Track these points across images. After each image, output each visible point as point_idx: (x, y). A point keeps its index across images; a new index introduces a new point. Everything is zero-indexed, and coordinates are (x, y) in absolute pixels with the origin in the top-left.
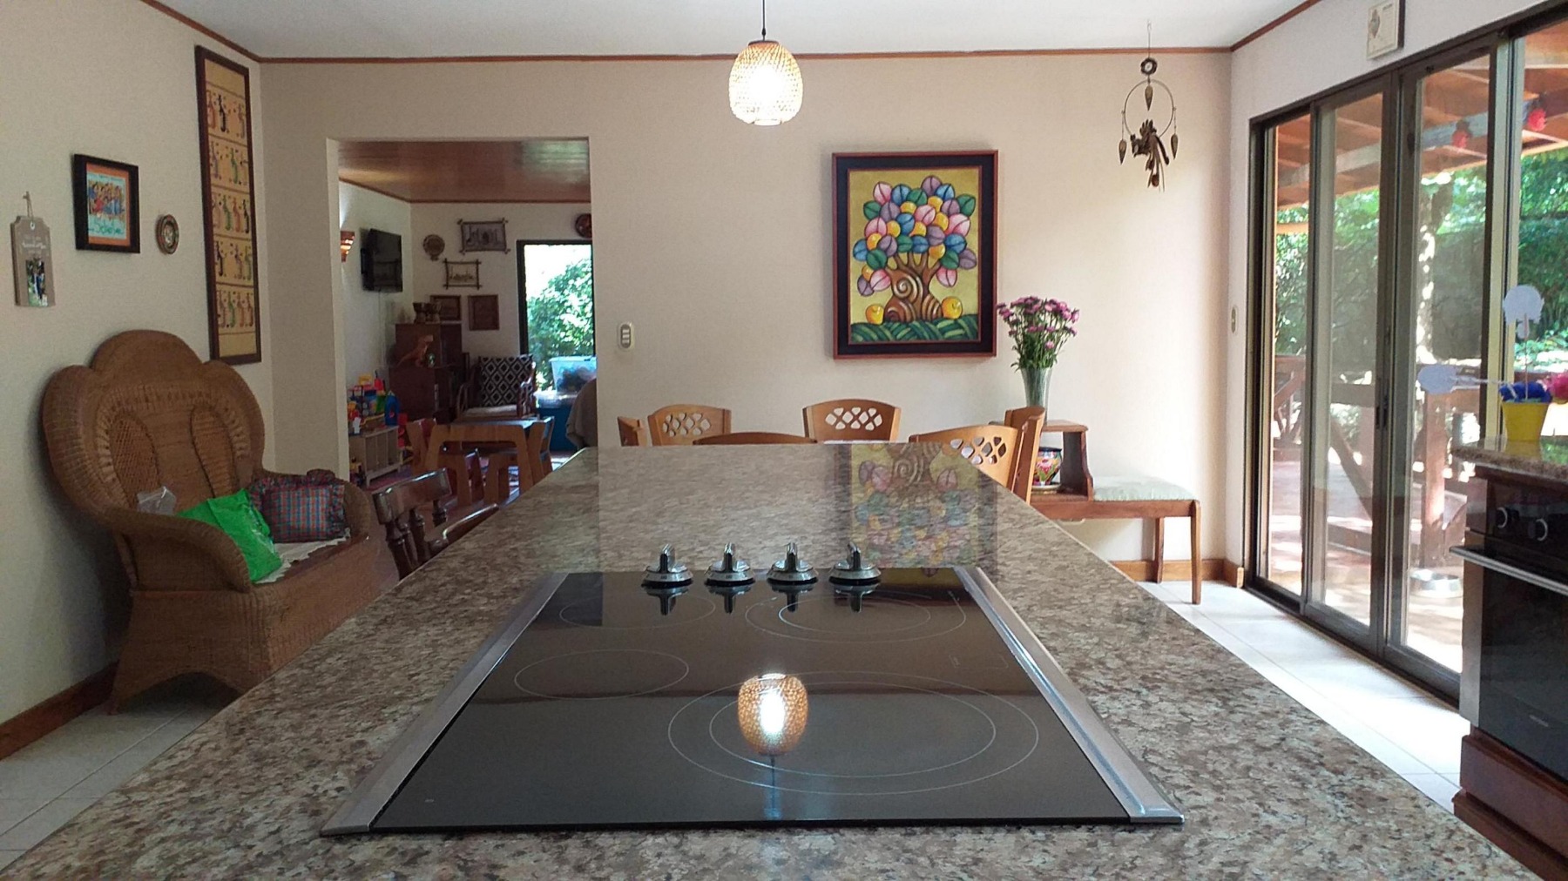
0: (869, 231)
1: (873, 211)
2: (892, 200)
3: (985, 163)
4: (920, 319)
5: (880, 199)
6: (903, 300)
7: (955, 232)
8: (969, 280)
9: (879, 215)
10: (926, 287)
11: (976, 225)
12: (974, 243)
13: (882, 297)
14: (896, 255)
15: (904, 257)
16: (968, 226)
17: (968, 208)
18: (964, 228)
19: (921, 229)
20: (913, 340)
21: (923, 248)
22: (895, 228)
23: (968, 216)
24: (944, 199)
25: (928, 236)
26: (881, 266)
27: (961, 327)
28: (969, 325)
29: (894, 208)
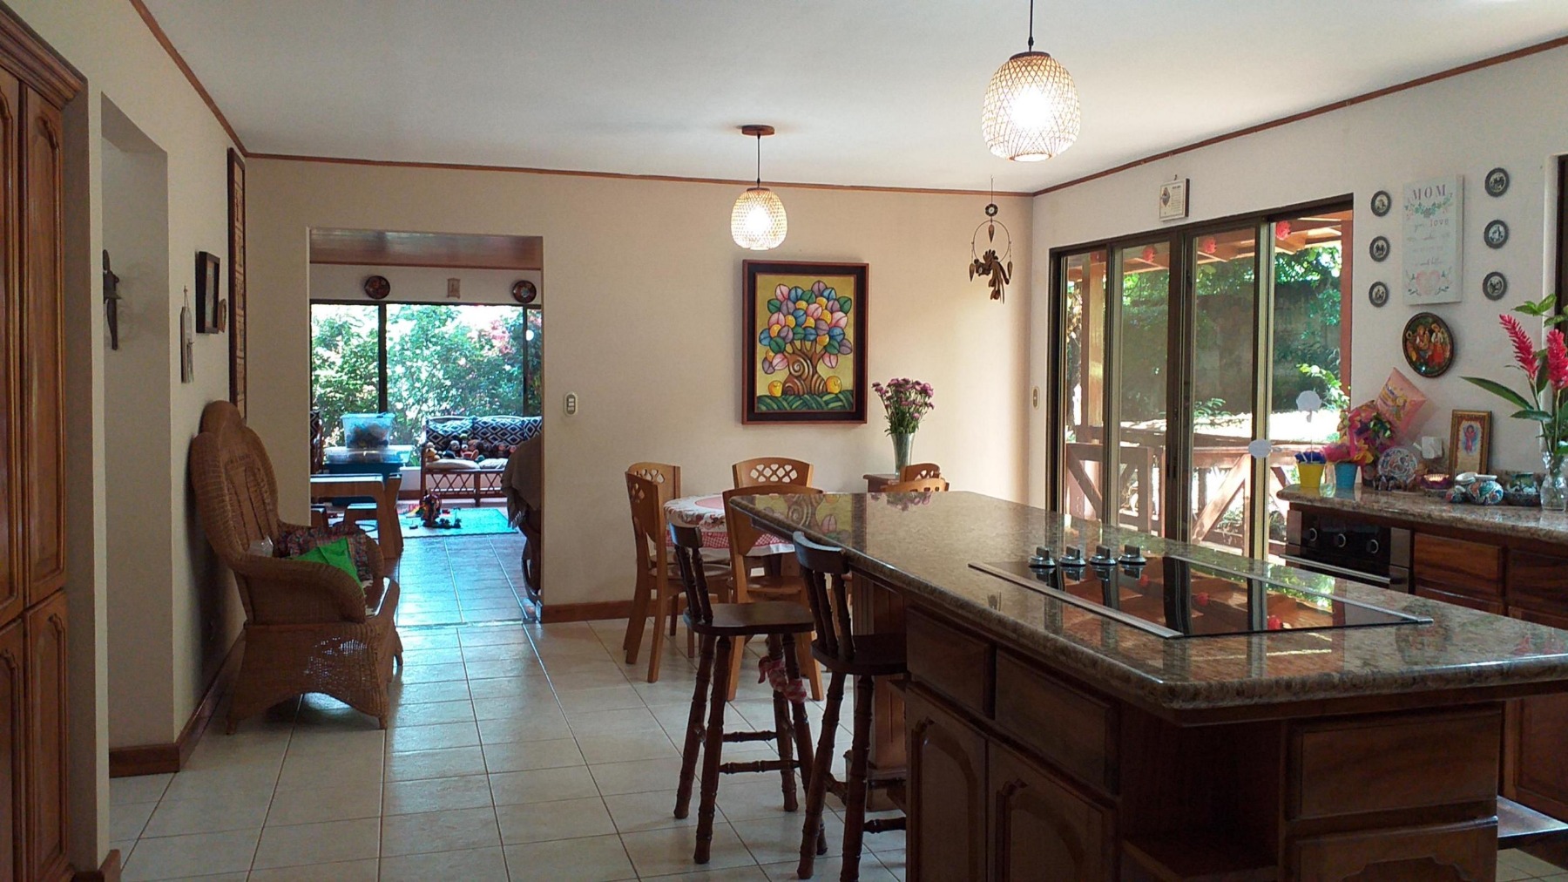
0: (772, 323)
1: (775, 307)
2: (789, 298)
3: (860, 273)
4: (810, 393)
5: (780, 297)
6: (797, 377)
7: (836, 325)
8: (847, 362)
9: (779, 310)
10: (815, 368)
11: (852, 321)
12: (850, 334)
13: (781, 375)
14: (792, 342)
15: (798, 343)
16: (846, 321)
17: (846, 307)
18: (843, 322)
19: (811, 322)
20: (804, 410)
21: (812, 337)
22: (791, 320)
23: (846, 313)
24: (828, 299)
25: (816, 328)
26: (780, 351)
27: (841, 400)
28: (847, 399)
29: (791, 305)
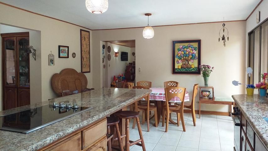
0: (178, 53)
1: (179, 50)
2: (182, 48)
3: (199, 42)
4: (187, 68)
5: (180, 48)
6: (184, 65)
7: (194, 53)
8: (196, 61)
9: (180, 50)
10: (188, 62)
11: (197, 52)
12: (197, 55)
13: (181, 64)
14: (183, 57)
15: (184, 57)
16: (196, 52)
17: (196, 49)
18: (195, 52)
19: (187, 53)
20: (186, 71)
21: (188, 56)
22: (183, 53)
23: (196, 51)
24: (192, 48)
25: (189, 54)
26: (180, 59)
27: (194, 69)
28: (196, 69)
29: (183, 49)
